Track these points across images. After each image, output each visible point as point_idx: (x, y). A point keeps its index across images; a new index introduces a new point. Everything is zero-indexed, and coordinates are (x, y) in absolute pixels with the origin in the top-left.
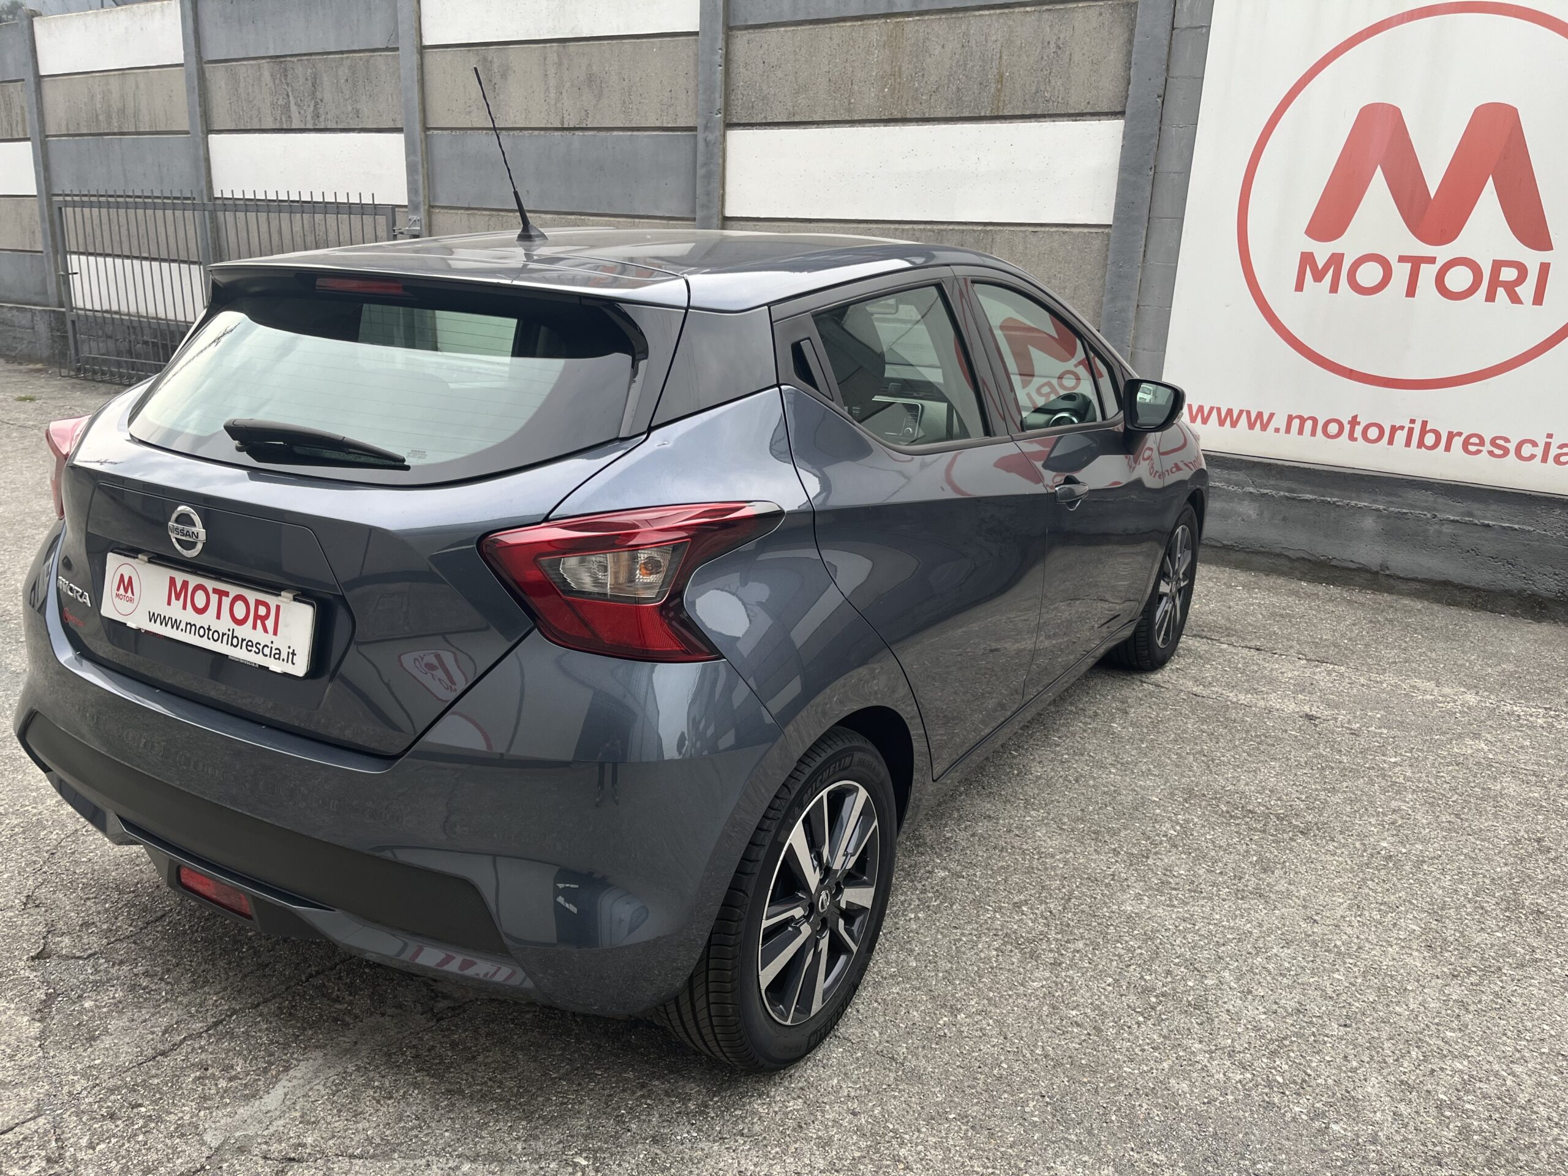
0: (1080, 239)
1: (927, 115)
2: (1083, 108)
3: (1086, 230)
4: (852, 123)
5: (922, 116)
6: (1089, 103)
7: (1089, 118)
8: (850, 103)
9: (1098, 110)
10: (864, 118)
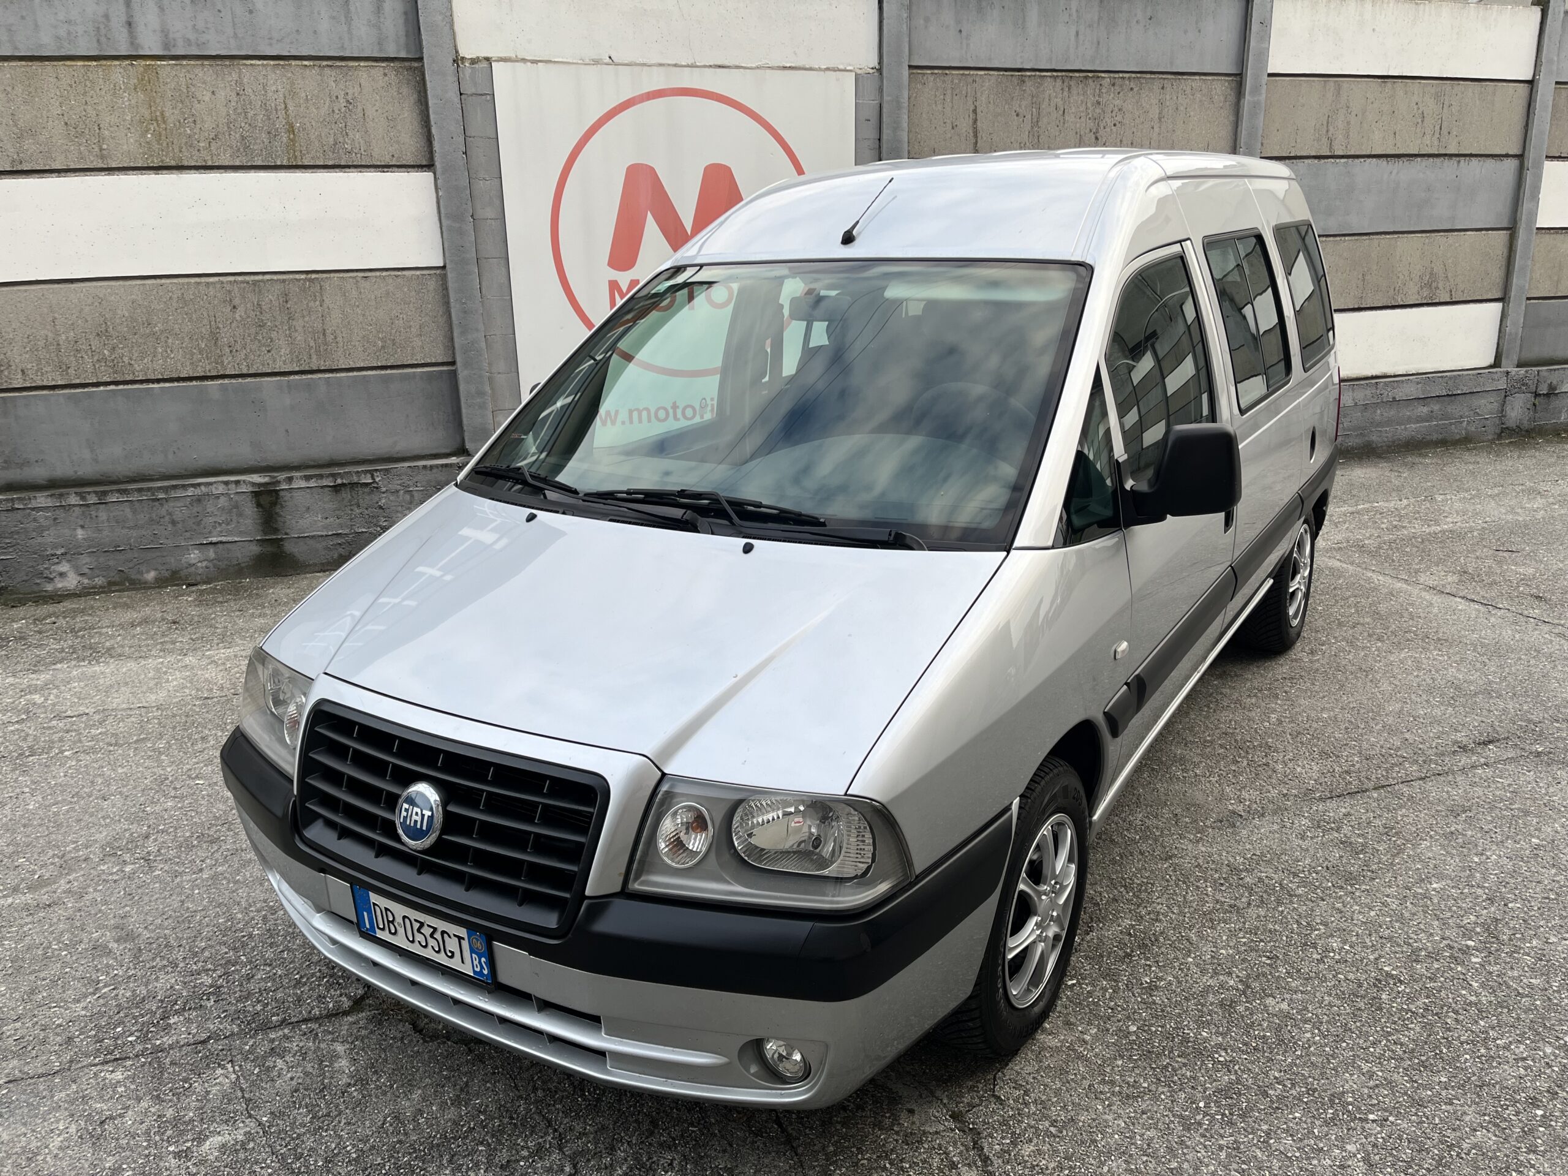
0: (414, 282)
1: (210, 163)
2: (387, 160)
3: (418, 273)
4: (110, 170)
5: (204, 164)
6: (393, 156)
7: (396, 169)
8: (101, 150)
9: (404, 163)
10: (126, 165)
